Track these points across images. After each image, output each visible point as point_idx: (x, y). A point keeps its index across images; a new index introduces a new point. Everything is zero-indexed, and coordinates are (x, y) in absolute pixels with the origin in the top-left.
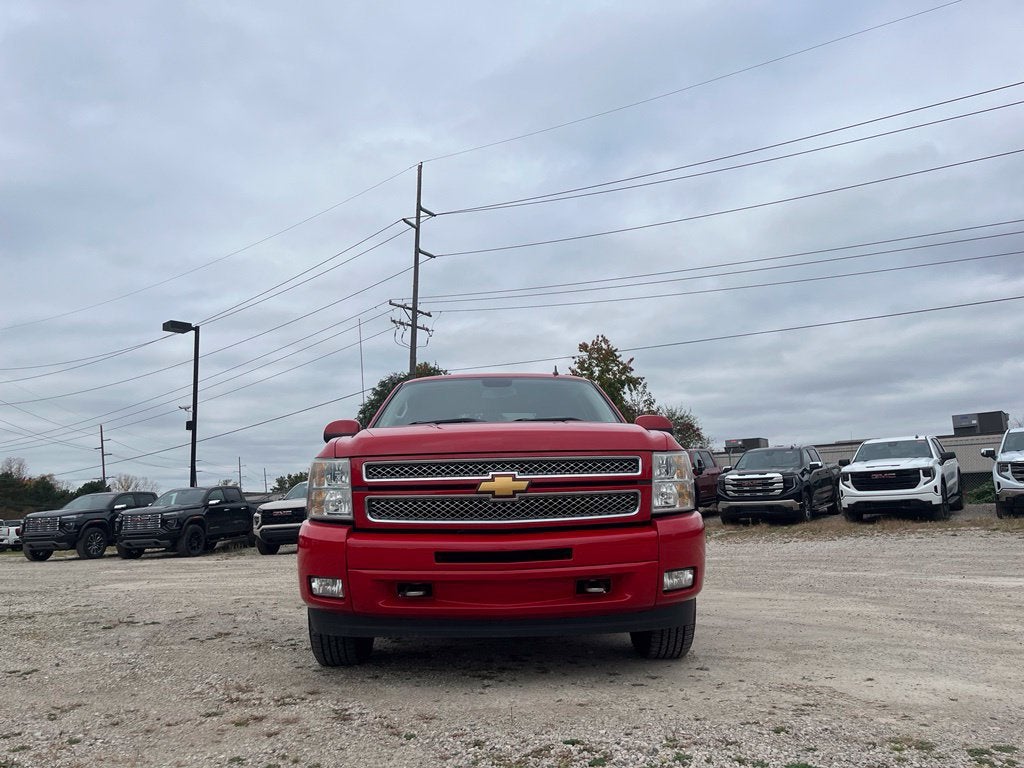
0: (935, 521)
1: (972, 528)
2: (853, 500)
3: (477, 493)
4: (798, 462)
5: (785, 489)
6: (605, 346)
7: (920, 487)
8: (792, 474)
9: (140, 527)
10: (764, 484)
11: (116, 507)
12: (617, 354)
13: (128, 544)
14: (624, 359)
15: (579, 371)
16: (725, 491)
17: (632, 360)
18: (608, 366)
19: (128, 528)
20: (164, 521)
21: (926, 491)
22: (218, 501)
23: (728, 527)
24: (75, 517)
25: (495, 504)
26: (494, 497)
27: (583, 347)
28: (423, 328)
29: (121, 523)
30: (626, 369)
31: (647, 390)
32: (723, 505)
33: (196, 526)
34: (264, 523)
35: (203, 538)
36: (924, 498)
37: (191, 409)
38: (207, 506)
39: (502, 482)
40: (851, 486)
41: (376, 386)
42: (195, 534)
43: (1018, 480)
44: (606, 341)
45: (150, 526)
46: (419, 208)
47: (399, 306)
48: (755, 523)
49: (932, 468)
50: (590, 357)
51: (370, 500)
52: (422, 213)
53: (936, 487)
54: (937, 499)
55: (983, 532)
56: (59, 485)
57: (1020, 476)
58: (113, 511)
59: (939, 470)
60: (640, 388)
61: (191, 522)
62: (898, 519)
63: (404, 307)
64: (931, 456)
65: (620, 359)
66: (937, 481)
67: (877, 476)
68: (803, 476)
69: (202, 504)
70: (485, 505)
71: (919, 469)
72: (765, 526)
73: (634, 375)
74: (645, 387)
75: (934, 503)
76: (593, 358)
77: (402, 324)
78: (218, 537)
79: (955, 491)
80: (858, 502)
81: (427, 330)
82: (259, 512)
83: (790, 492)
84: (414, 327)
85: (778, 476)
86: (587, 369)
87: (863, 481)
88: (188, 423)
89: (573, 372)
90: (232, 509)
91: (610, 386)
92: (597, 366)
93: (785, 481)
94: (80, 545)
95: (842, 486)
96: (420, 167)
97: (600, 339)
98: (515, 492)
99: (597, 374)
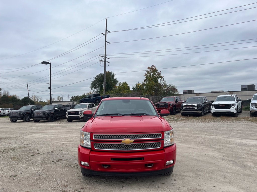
0: (234, 117)
1: (244, 120)
2: (214, 111)
3: (121, 143)
4: (201, 101)
5: (197, 108)
6: (154, 68)
7: (231, 109)
8: (200, 104)
9: (38, 115)
10: (192, 107)
11: (32, 109)
12: (157, 70)
13: (36, 119)
14: (159, 71)
15: (147, 74)
16: (182, 108)
17: (161, 72)
18: (155, 73)
19: (36, 115)
20: (44, 114)
21: (233, 110)
22: (57, 108)
23: (183, 117)
24: (22, 112)
25: (125, 146)
26: (125, 144)
27: (149, 68)
28: (107, 62)
29: (34, 114)
30: (159, 74)
31: (164, 80)
32: (182, 111)
33: (52, 115)
34: (69, 115)
35: (54, 118)
36: (232, 111)
37: (50, 84)
38: (54, 110)
39: (127, 140)
40: (214, 108)
41: (96, 77)
42: (52, 116)
43: (256, 108)
44: (154, 66)
45: (41, 115)
46: (106, 30)
47: (101, 56)
48: (190, 116)
49: (234, 104)
50: (150, 71)
51: (95, 144)
52: (107, 32)
53: (235, 109)
54: (235, 112)
55: (246, 121)
56: (18, 97)
57: (256, 107)
58: (32, 110)
59: (236, 104)
60: (162, 79)
61: (51, 114)
62: (225, 116)
63: (102, 56)
64: (235, 101)
65: (158, 71)
66: (236, 107)
67: (221, 106)
68: (202, 104)
69: (53, 109)
70: (123, 146)
71: (232, 104)
72: (192, 117)
73: (161, 75)
74: (164, 79)
75: (234, 113)
76: (151, 71)
77: (102, 61)
78: (57, 117)
79: (240, 108)
80: (216, 112)
81: (108, 62)
82: (67, 112)
83: (199, 109)
84: (105, 62)
85: (196, 105)
86: (149, 74)
87: (217, 107)
88: (49, 87)
89: (146, 74)
90: (61, 110)
91: (155, 78)
92: (152, 73)
93: (198, 106)
94: (24, 119)
95: (212, 108)
96: (106, 19)
97: (153, 66)
98: (130, 143)
99: (152, 75)
